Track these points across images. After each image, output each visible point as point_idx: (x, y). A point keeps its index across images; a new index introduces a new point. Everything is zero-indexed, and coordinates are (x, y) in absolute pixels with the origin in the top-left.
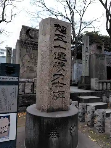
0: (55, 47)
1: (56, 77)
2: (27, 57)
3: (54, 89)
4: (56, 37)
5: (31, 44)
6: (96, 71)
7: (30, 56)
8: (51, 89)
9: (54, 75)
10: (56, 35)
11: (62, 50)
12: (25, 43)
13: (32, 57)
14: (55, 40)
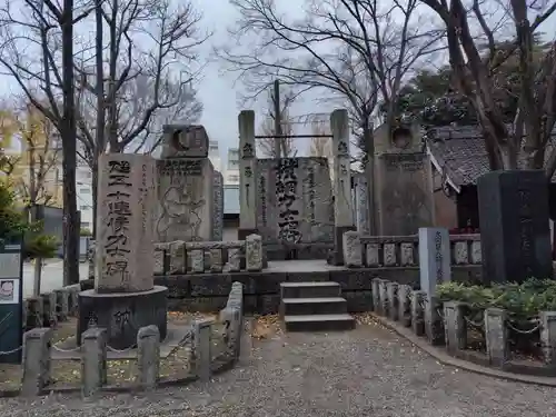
0: (111, 195)
1: (112, 240)
2: (173, 195)
3: (109, 258)
4: (113, 180)
5: (183, 163)
6: (389, 209)
7: (179, 190)
8: (104, 259)
9: (109, 238)
10: (112, 177)
11: (123, 199)
12: (169, 164)
13: (185, 192)
14: (110, 185)
